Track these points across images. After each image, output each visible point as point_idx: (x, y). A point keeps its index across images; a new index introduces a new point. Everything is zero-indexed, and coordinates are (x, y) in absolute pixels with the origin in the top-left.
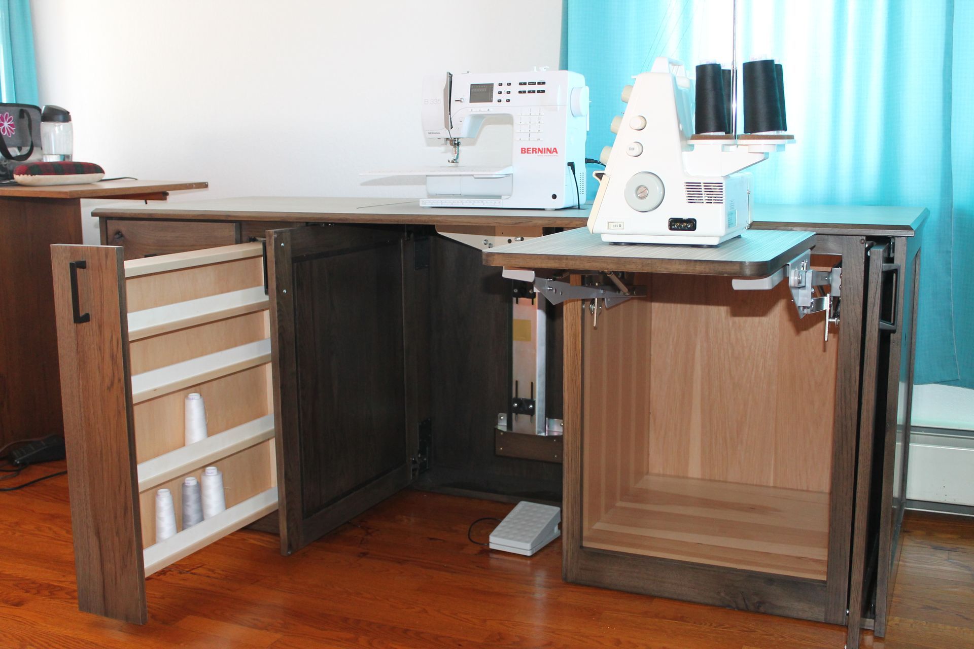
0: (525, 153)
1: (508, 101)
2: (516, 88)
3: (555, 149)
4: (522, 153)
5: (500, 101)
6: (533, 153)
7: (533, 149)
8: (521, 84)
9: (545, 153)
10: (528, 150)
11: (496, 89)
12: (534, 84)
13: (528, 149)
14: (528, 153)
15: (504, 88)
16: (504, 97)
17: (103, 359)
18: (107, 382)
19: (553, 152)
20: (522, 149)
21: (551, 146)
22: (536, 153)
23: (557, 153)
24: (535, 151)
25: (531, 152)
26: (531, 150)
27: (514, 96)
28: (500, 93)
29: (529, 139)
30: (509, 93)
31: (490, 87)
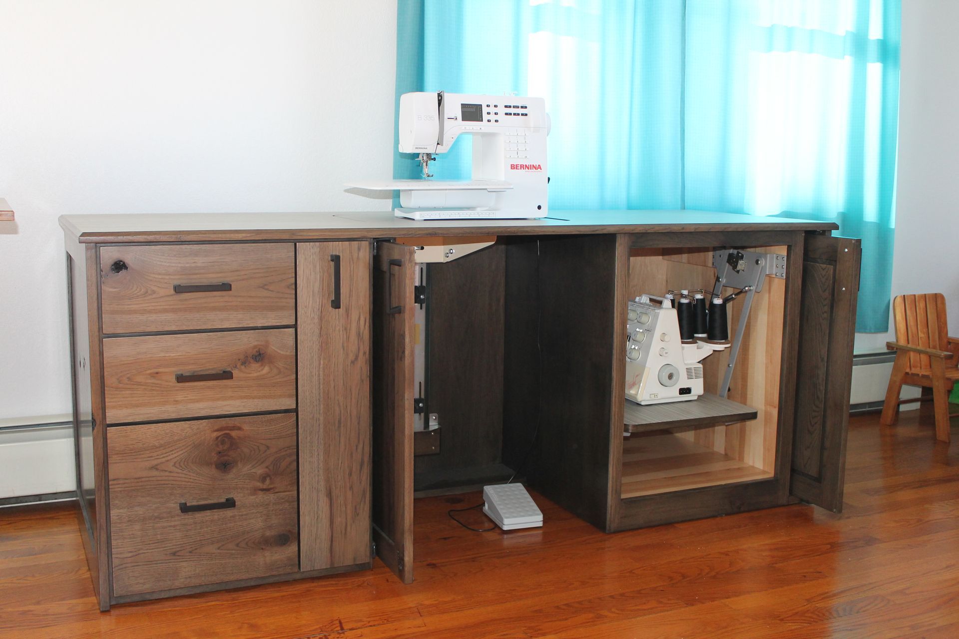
0: (514, 169)
1: (496, 121)
2: (502, 110)
3: (539, 165)
4: (512, 169)
5: (489, 121)
6: (521, 169)
7: (521, 165)
8: (506, 107)
9: (531, 169)
10: (517, 167)
11: (485, 110)
12: (518, 107)
13: (516, 165)
14: (517, 169)
15: (492, 110)
16: (493, 117)
17: (348, 338)
18: (351, 357)
19: (538, 168)
20: (511, 165)
21: (536, 164)
22: (523, 169)
23: (541, 169)
24: (523, 167)
25: (519, 168)
26: (519, 166)
27: (501, 117)
28: (488, 113)
29: (518, 157)
30: (496, 114)
31: (479, 107)
